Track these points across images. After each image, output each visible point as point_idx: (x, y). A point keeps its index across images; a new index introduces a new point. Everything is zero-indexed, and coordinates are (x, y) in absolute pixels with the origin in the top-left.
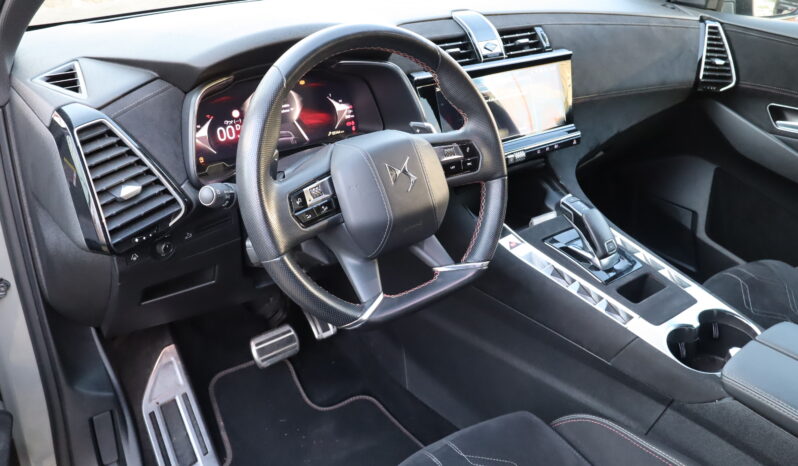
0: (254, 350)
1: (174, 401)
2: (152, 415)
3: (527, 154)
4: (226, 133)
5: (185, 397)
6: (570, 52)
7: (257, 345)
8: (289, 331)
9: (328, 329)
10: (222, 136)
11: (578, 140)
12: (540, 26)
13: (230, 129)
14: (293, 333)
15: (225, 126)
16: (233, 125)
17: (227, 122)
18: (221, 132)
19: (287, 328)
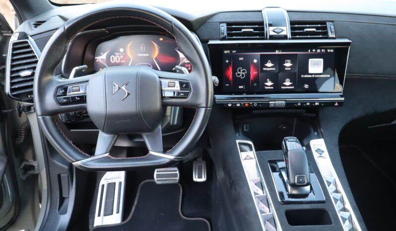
0: (156, 173)
1: (115, 183)
2: (103, 186)
3: (287, 104)
4: (115, 59)
5: (120, 183)
6: (350, 41)
7: (157, 172)
8: (176, 171)
9: (201, 178)
10: (113, 60)
11: (340, 103)
12: (332, 22)
13: (117, 57)
14: (178, 172)
15: (115, 55)
16: (120, 56)
17: (116, 54)
18: (113, 58)
19: (176, 169)
